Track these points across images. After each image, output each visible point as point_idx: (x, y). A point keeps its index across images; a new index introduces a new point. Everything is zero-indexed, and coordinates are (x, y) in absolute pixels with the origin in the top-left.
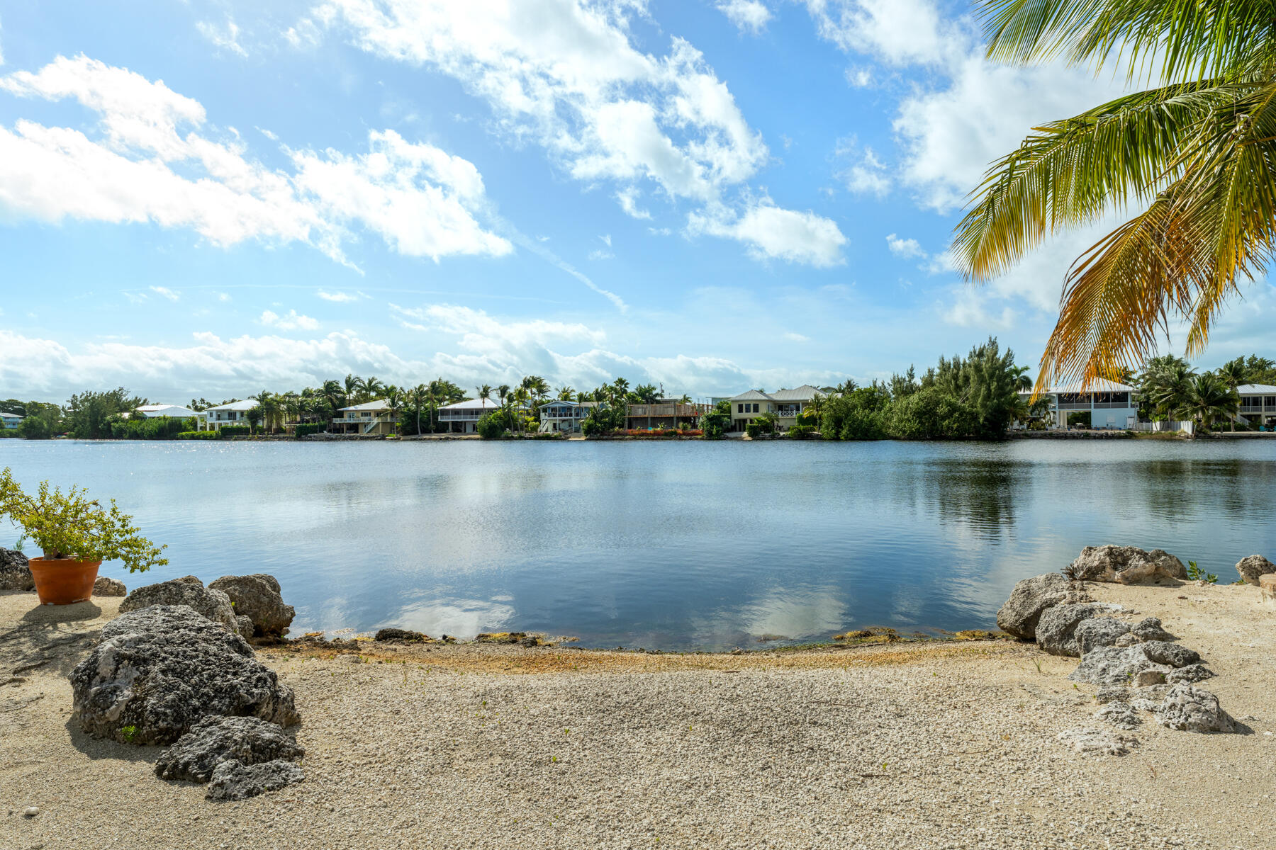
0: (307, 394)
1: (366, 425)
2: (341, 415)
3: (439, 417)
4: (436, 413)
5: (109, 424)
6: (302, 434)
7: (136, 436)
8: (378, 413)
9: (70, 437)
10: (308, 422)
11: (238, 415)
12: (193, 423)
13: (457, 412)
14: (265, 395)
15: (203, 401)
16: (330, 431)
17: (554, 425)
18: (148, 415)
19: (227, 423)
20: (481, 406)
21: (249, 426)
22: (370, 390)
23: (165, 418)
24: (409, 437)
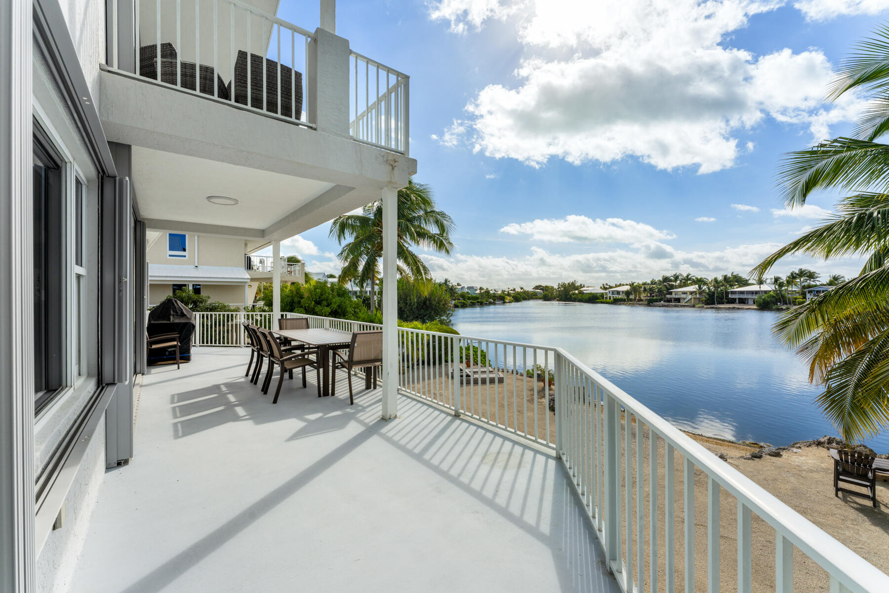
0: (653, 283)
1: (684, 299)
2: (671, 293)
3: (730, 295)
4: (727, 293)
5: (571, 295)
6: (650, 303)
7: (581, 301)
8: (691, 293)
9: (558, 300)
10: (653, 296)
11: (621, 293)
12: (602, 295)
13: (742, 293)
14: (633, 284)
15: (607, 284)
16: (665, 301)
18: (585, 292)
19: (616, 296)
20: (758, 289)
21: (626, 298)
22: (687, 281)
23: (591, 293)
24: (709, 306)
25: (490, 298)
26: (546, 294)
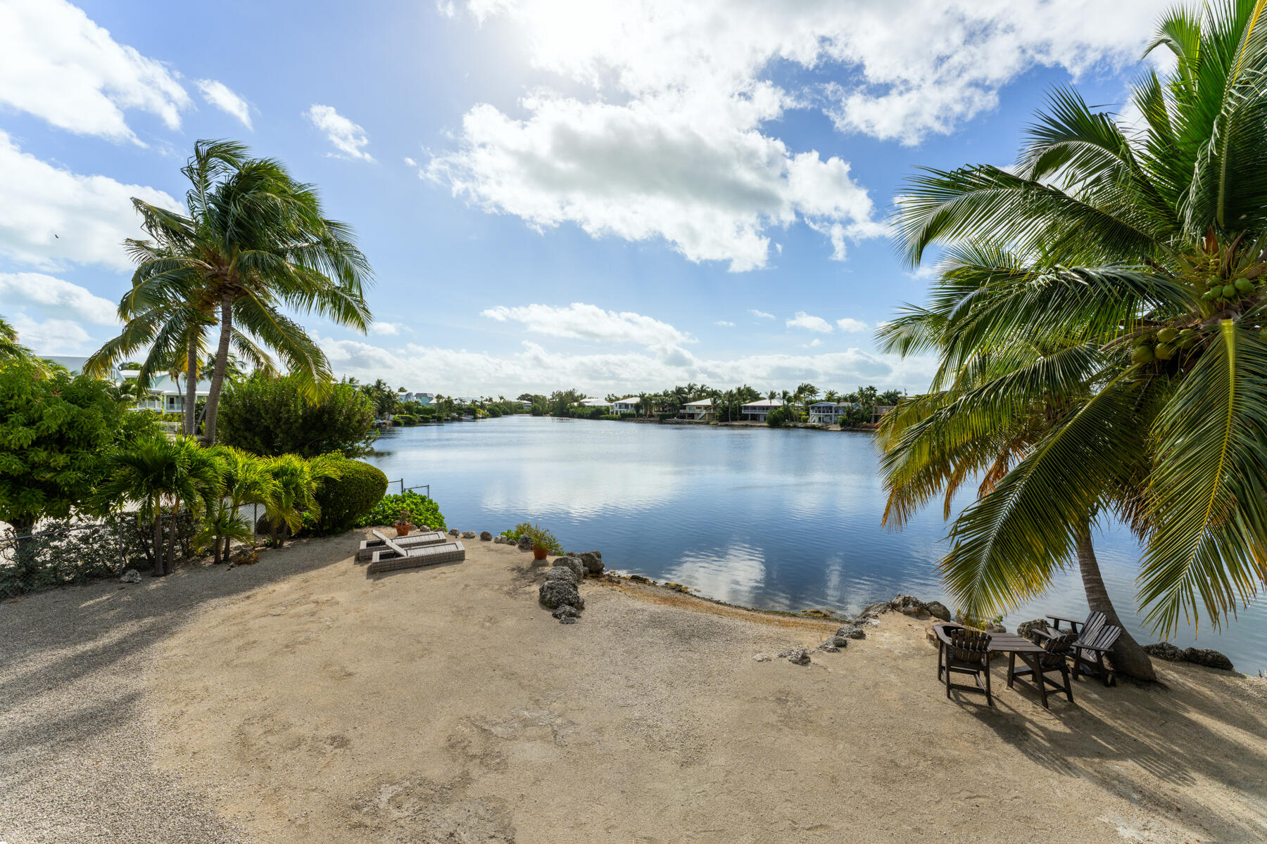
0: (666, 394)
1: (698, 414)
2: (684, 408)
3: (743, 411)
4: (740, 408)
5: (568, 409)
6: (663, 420)
7: (581, 417)
8: (706, 407)
9: (551, 415)
10: (666, 411)
11: (630, 406)
12: (607, 409)
13: (754, 408)
14: (643, 395)
15: (613, 395)
16: (678, 418)
17: (820, 418)
18: (587, 404)
19: (624, 410)
20: (769, 404)
21: (635, 413)
22: (702, 393)
23: (594, 407)
24: (723, 423)
25: (454, 412)
26: (535, 407)
